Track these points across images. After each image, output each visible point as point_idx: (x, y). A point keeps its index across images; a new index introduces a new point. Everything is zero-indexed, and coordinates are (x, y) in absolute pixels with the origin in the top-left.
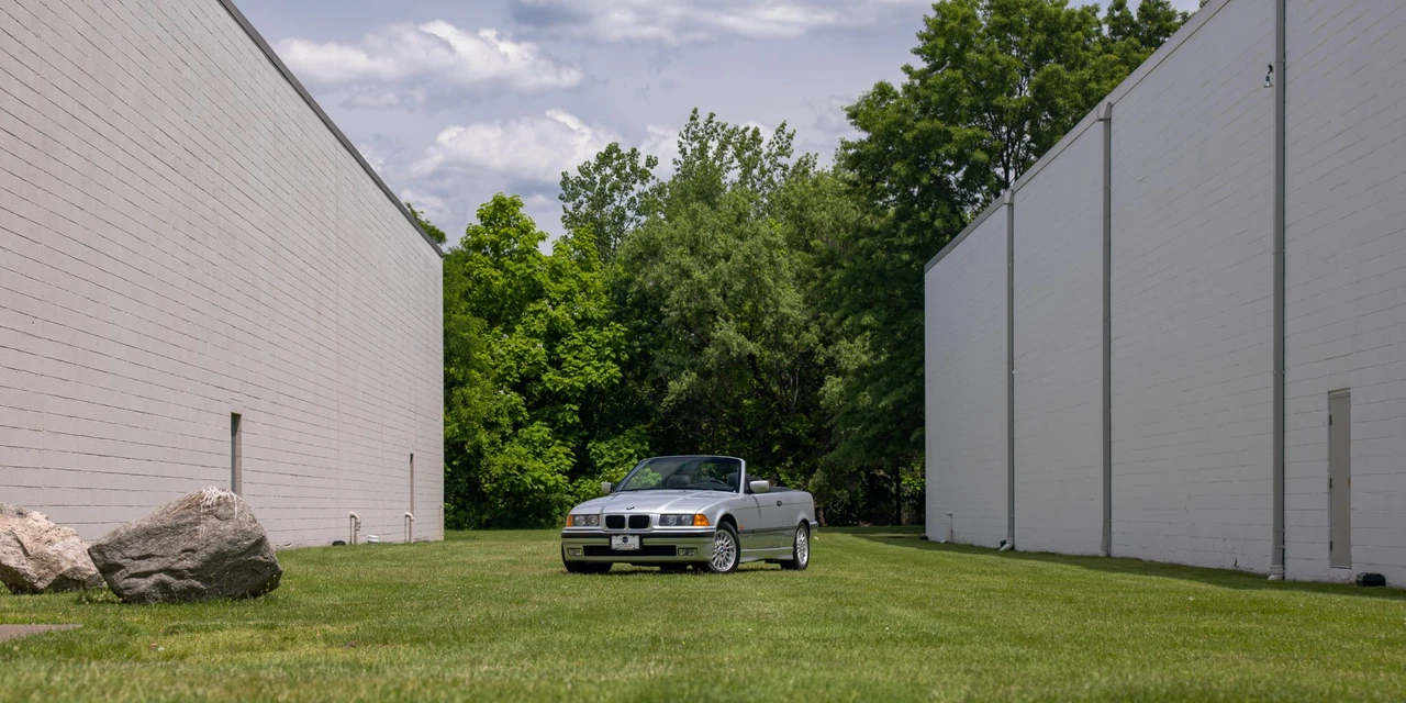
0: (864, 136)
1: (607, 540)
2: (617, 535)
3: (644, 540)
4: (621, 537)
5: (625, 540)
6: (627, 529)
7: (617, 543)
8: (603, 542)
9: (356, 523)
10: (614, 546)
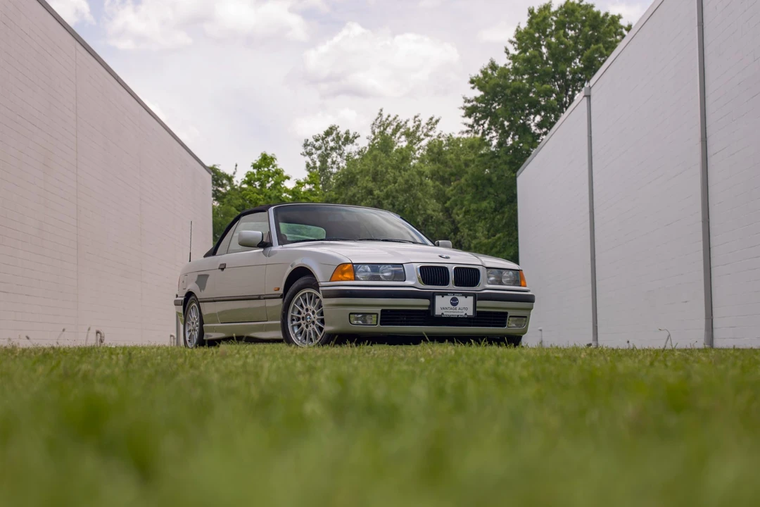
0: (482, 93)
1: (427, 302)
2: (443, 294)
3: (479, 303)
4: (448, 299)
5: (454, 302)
6: (451, 287)
7: (442, 306)
8: (424, 303)
9: (101, 337)
10: (438, 312)
